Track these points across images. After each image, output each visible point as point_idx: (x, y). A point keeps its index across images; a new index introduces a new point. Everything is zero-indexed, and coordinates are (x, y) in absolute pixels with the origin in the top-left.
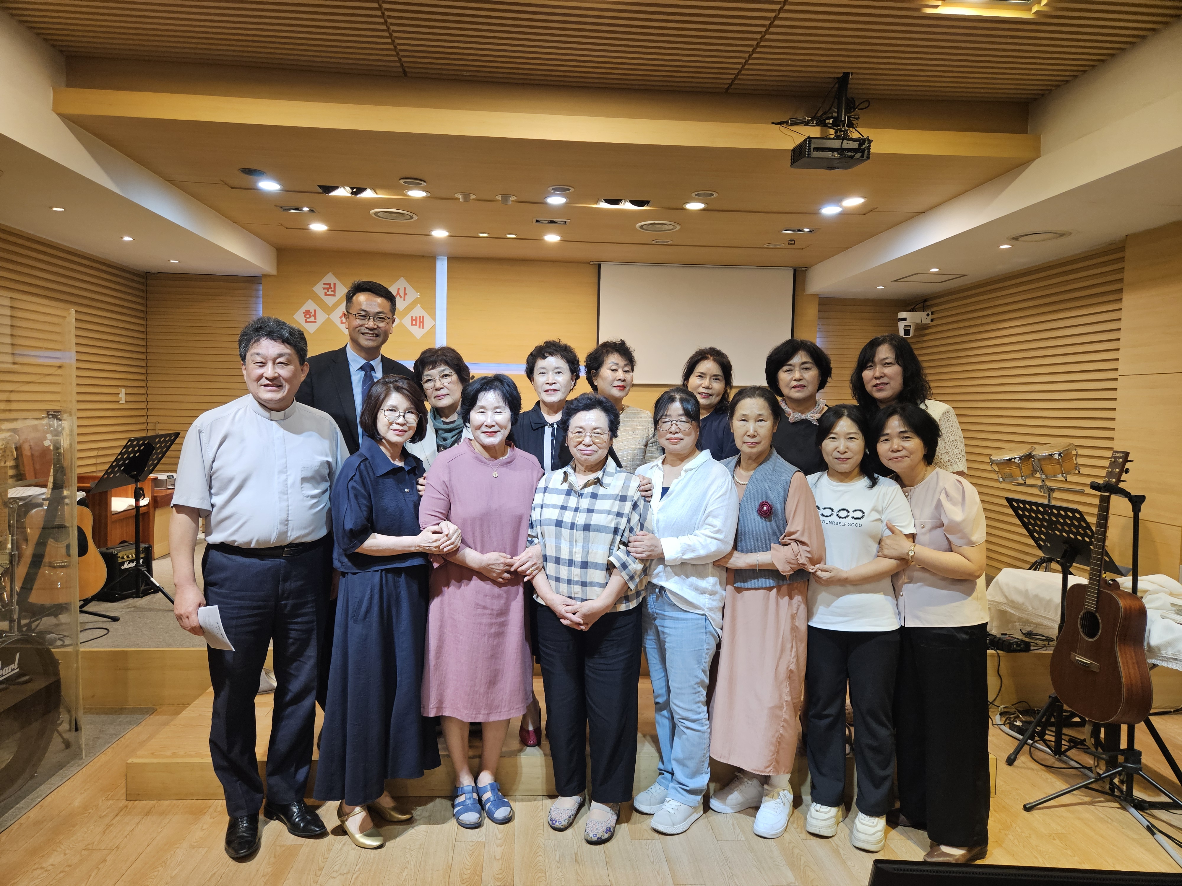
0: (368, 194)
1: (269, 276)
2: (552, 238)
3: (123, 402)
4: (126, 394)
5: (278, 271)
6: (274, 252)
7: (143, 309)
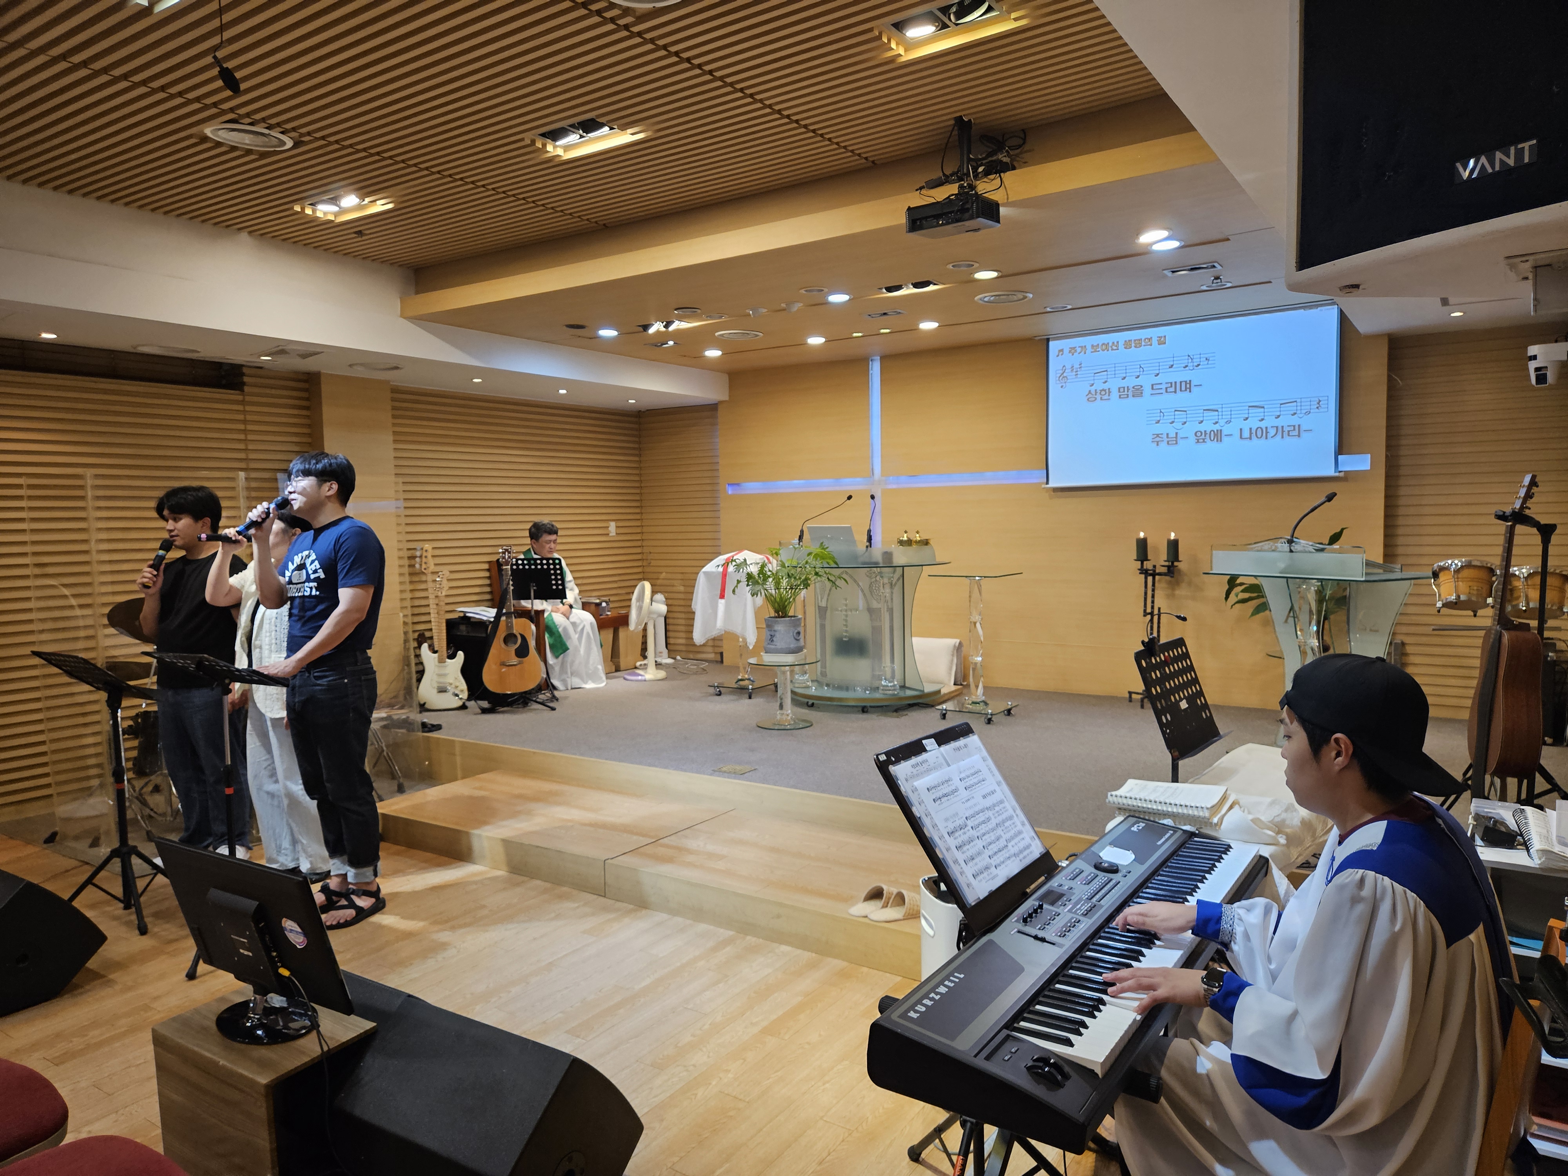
0: (676, 325)
1: (721, 402)
2: (928, 326)
3: (614, 534)
4: (617, 527)
5: (730, 396)
6: (726, 378)
7: (637, 446)
